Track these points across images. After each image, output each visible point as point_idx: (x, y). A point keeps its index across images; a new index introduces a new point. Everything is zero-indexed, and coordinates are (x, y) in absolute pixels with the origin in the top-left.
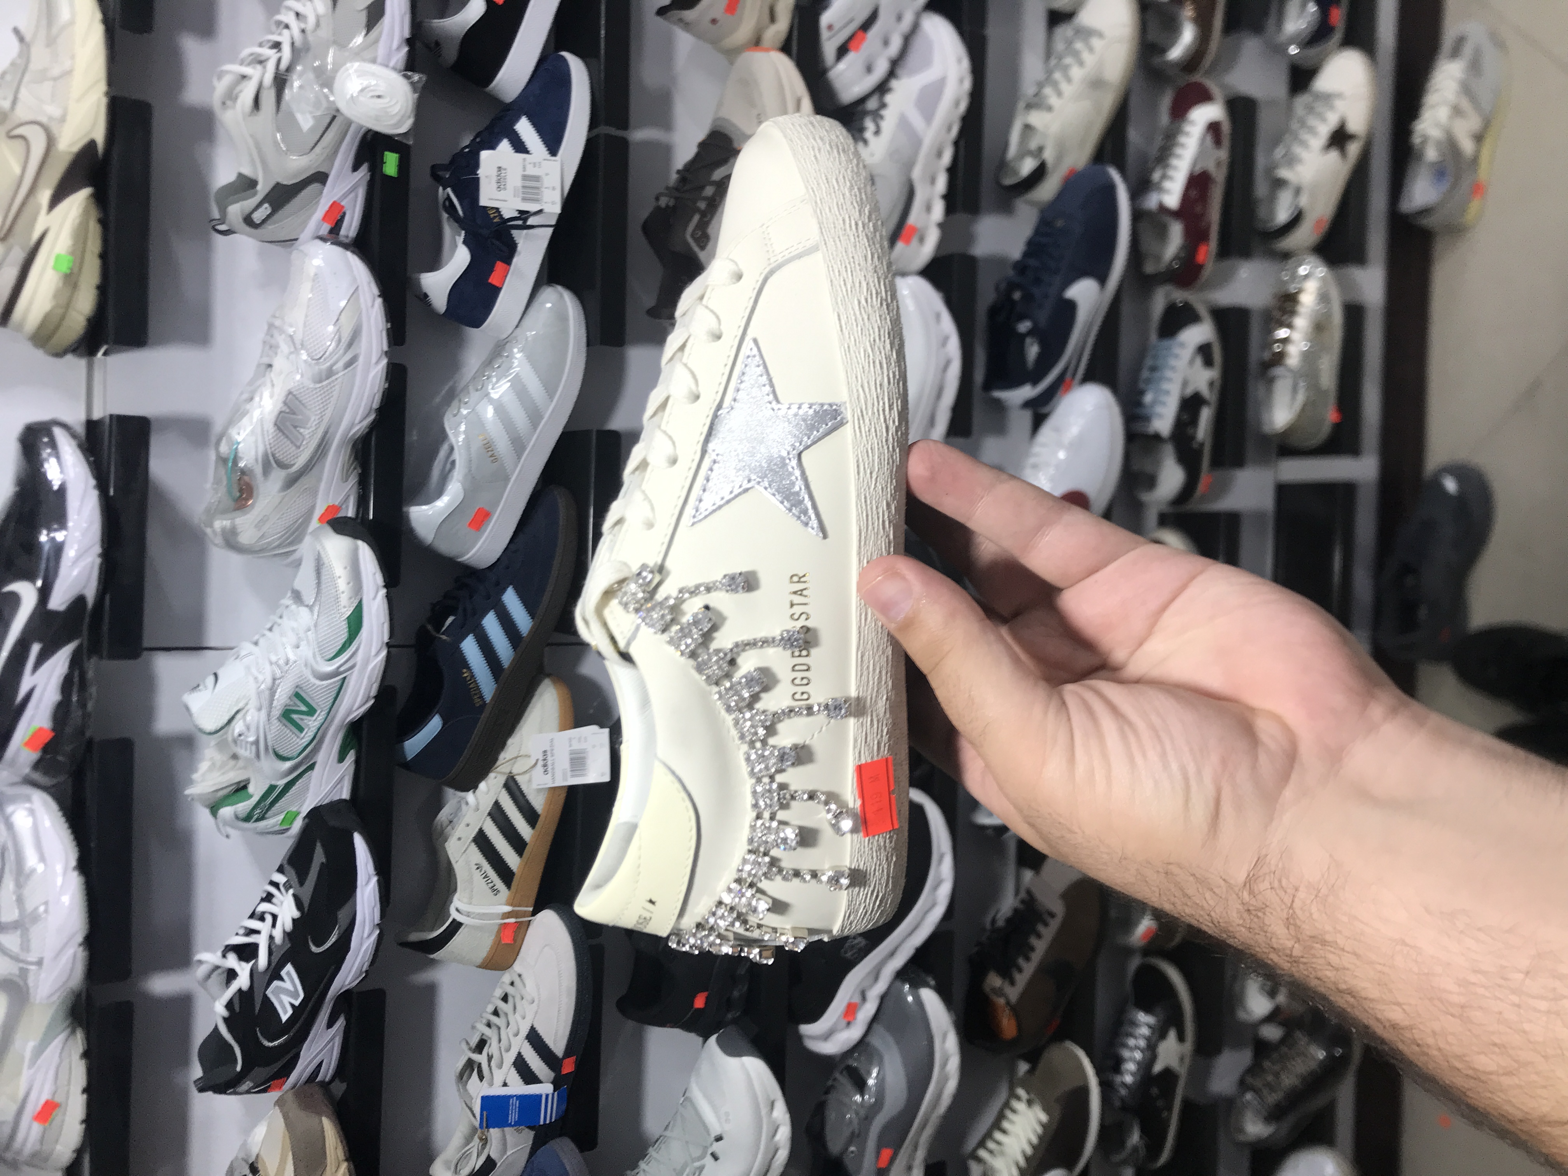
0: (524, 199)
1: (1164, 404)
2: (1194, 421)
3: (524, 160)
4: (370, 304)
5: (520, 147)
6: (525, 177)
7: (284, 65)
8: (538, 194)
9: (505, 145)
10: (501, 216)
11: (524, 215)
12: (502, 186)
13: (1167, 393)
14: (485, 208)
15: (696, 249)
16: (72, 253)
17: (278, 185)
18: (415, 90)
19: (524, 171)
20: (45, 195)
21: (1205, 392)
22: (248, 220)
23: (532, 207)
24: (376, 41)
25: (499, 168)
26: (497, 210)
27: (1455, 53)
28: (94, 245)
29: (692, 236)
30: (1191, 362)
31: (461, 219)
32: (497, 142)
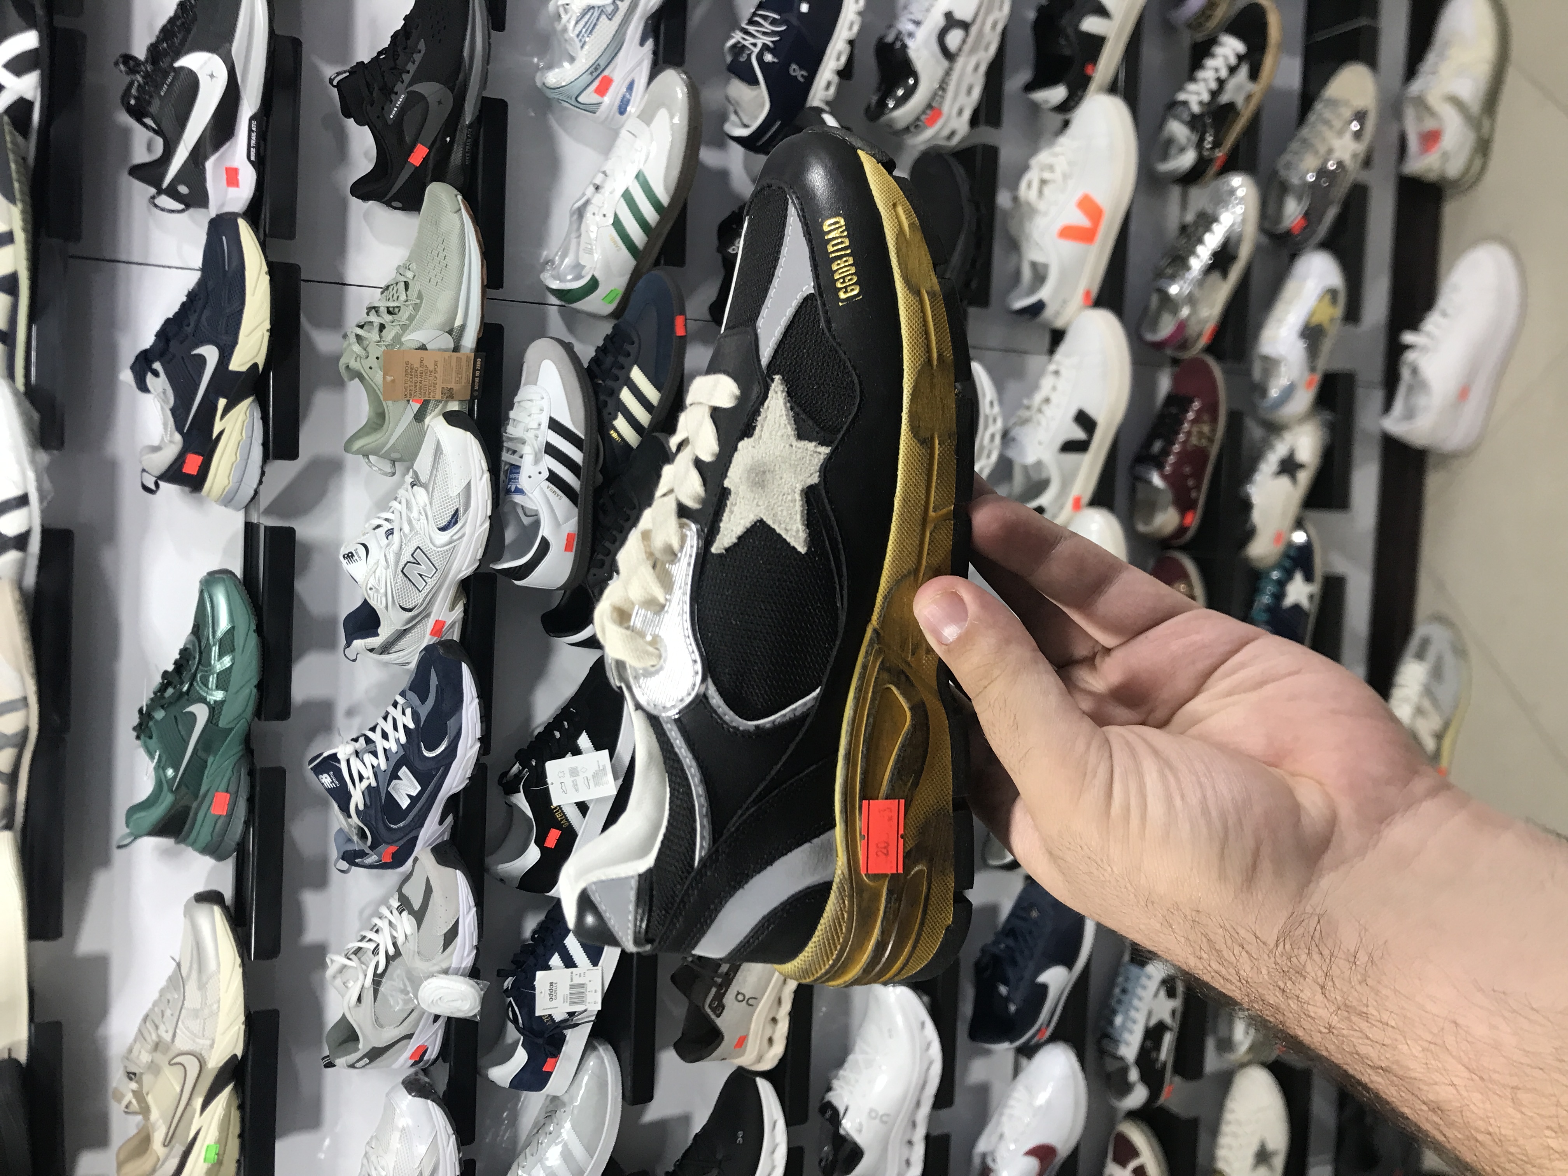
0: (572, 1003)
1: (1131, 1032)
2: (1158, 1047)
3: (572, 973)
4: (445, 1145)
5: (569, 962)
6: (572, 987)
7: (379, 971)
8: (583, 997)
9: (556, 960)
10: (553, 1020)
11: (571, 1014)
12: (554, 998)
13: (1134, 1022)
14: (540, 1017)
15: (713, 1016)
16: (218, 1142)
17: (374, 1048)
18: (482, 990)
20: (198, 1102)
21: (1169, 1020)
22: (352, 1066)
23: (577, 1008)
24: (452, 953)
25: (551, 984)
26: (550, 1016)
27: (1420, 656)
28: (235, 1129)
29: (710, 1006)
30: (1156, 995)
31: (521, 1026)
32: (550, 958)
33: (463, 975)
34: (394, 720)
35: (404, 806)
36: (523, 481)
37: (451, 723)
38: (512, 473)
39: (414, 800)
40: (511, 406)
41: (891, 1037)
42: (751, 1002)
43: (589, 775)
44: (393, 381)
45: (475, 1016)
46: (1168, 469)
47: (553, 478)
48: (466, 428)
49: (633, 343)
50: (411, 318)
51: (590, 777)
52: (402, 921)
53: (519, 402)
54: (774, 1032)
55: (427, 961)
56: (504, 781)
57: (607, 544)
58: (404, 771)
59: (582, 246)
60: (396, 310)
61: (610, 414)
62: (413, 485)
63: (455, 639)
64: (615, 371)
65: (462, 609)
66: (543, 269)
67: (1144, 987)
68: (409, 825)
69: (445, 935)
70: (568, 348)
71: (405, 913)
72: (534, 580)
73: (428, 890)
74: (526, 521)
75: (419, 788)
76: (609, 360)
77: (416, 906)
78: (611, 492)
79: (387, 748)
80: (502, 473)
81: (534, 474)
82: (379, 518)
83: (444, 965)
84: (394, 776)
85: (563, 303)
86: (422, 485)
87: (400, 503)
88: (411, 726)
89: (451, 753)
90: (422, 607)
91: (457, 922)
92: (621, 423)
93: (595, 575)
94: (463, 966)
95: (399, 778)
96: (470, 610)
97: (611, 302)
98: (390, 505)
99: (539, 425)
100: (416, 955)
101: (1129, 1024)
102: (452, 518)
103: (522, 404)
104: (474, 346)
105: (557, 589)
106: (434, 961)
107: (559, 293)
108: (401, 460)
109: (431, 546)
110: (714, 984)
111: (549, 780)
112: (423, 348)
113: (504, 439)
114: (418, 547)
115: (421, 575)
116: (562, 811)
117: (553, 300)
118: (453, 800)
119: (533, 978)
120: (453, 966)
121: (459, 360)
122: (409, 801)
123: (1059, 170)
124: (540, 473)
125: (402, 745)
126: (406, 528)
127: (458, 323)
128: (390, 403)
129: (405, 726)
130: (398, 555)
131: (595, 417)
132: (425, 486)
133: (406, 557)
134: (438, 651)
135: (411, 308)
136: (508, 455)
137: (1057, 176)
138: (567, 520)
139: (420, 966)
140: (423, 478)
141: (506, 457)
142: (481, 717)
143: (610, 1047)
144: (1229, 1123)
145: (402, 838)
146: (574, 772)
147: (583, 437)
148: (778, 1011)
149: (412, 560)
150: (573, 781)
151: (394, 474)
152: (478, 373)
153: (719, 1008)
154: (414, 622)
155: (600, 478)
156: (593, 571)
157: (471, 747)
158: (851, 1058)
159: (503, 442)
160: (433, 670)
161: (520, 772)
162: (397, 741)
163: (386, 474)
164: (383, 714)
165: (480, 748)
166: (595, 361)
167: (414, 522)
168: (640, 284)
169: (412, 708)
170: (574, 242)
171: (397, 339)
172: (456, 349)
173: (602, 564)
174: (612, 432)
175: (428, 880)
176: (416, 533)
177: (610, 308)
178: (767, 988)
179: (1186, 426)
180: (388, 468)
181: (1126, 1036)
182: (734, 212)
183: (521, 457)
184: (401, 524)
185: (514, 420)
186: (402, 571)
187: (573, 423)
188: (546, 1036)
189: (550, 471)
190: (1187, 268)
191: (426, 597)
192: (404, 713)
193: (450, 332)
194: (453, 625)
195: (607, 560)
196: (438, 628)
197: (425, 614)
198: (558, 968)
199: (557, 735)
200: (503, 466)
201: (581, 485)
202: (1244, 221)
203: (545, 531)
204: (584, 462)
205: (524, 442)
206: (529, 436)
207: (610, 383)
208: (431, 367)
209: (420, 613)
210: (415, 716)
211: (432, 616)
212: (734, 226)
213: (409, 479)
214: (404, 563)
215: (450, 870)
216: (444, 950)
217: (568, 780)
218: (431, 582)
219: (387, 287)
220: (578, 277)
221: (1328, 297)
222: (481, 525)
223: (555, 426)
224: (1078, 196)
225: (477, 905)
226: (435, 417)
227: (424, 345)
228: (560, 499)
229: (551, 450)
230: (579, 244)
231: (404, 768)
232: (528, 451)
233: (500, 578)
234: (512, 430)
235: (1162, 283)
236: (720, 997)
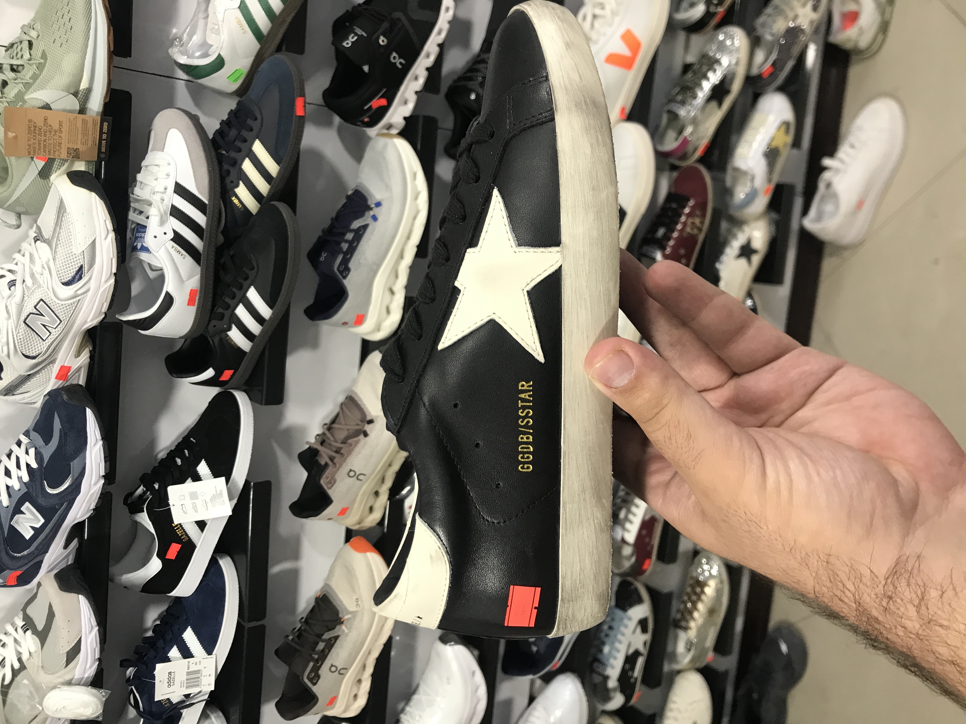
0: (188, 687)
1: (615, 658)
2: (633, 668)
3: (189, 662)
5: (186, 653)
6: (188, 674)
7: (6, 683)
8: (198, 681)
9: (174, 652)
10: (171, 703)
11: (187, 696)
12: (172, 684)
13: (618, 651)
14: (160, 701)
15: (310, 685)
19: (188, 669)
21: (641, 649)
23: (193, 691)
24: (75, 667)
25: (170, 673)
26: (168, 699)
29: (308, 678)
30: (634, 632)
31: (141, 709)
32: (169, 651)
33: (85, 685)
34: (18, 458)
35: (27, 537)
36: (149, 240)
37: (75, 465)
38: (138, 232)
39: (37, 531)
40: (139, 170)
41: (449, 683)
42: (342, 672)
43: (208, 498)
44: (16, 138)
45: (98, 717)
46: (668, 250)
47: (178, 239)
48: (91, 189)
49: (256, 119)
50: (35, 77)
51: (208, 500)
52: (25, 639)
53: (146, 166)
54: (359, 689)
55: (51, 674)
56: (129, 501)
57: (228, 300)
58: (27, 507)
59: (210, 26)
60: (20, 68)
61: (232, 182)
62: (36, 240)
63: (80, 383)
64: (238, 143)
65: (88, 355)
66: (171, 45)
67: (626, 627)
68: (32, 553)
69: (68, 651)
70: (195, 119)
71: (29, 632)
72: (159, 330)
73: (51, 615)
74: (152, 275)
75: (42, 521)
76: (233, 133)
77: (40, 626)
78: (232, 253)
79: (10, 485)
80: (128, 231)
81: (160, 235)
82: (2, 268)
83: (68, 677)
84: (17, 510)
85: (190, 78)
86: (45, 241)
87: (23, 256)
88: (34, 465)
89: (75, 489)
90: (46, 355)
91: (80, 641)
92: (242, 191)
93: (215, 326)
94: (86, 676)
95: (23, 513)
96: (97, 355)
97: (236, 80)
98: (14, 257)
99: (166, 189)
100: (40, 668)
101: (614, 653)
102: (76, 274)
103: (150, 168)
104: (101, 110)
105: (180, 338)
106: (57, 675)
107: (187, 69)
108: (26, 213)
109: (55, 299)
110: (313, 659)
111: (171, 502)
112: (47, 107)
113: (131, 200)
114: (42, 300)
115: (44, 326)
116: (183, 528)
117: (181, 74)
118: (78, 528)
119: (154, 669)
120: (76, 677)
121: (84, 122)
122: (32, 532)
123: (608, 8)
124: (165, 233)
125: (25, 483)
126: (29, 282)
127: (84, 85)
128: (13, 159)
129: (28, 465)
130: (21, 307)
131: (218, 184)
132: (48, 242)
133: (29, 308)
134: (62, 397)
135: (35, 66)
136: (135, 215)
137: (607, 12)
138: (190, 277)
139: (44, 679)
140: (47, 234)
141: (132, 216)
142: (105, 457)
143: (221, 714)
144: (671, 710)
145: (27, 564)
146: (194, 496)
147: (207, 202)
148: (363, 674)
149: (35, 311)
150: (193, 503)
151: (19, 226)
152: (104, 136)
153: (315, 678)
154: (38, 368)
155: (221, 239)
156: (213, 322)
157: (96, 484)
158: (416, 697)
159: (130, 202)
160: (56, 416)
161: (144, 493)
162: (20, 479)
163: (10, 226)
164: (7, 451)
165: (104, 484)
166: (219, 133)
167: (37, 276)
168: (264, 66)
169: (36, 449)
170: (201, 22)
171: (20, 96)
172: (82, 111)
173: (222, 317)
174: (233, 198)
175: (50, 606)
176: (39, 286)
177: (234, 86)
178: (355, 659)
179: (683, 219)
180: (12, 220)
181: (612, 661)
182: (347, 11)
183: (148, 218)
184: (24, 275)
185: (141, 183)
186: (25, 322)
187: (198, 189)
188: (164, 717)
189: (175, 232)
190: (695, 97)
191: (49, 347)
192: (27, 453)
193: (75, 94)
194: (79, 369)
195: (227, 314)
196: (64, 373)
197: (50, 360)
198: (176, 659)
199: (179, 461)
200: (129, 225)
201: (204, 245)
202: (737, 64)
203: (170, 286)
204: (207, 225)
205: (150, 204)
206: (155, 199)
207: (233, 154)
208: (56, 127)
209: (45, 360)
210: (39, 457)
211: (57, 362)
212: (347, 24)
213: (32, 234)
214: (26, 314)
215: (73, 595)
216: (67, 665)
217: (188, 503)
218: (55, 333)
219: (12, 45)
220: (205, 55)
221: (783, 129)
222: (106, 281)
223: (180, 190)
224: (622, 30)
225: (99, 624)
226: (60, 175)
227: (47, 104)
228: (184, 258)
229: (176, 212)
230: (206, 24)
231: (27, 504)
232: (154, 213)
233: (125, 327)
234: (138, 192)
235: (674, 107)
236: (316, 670)
